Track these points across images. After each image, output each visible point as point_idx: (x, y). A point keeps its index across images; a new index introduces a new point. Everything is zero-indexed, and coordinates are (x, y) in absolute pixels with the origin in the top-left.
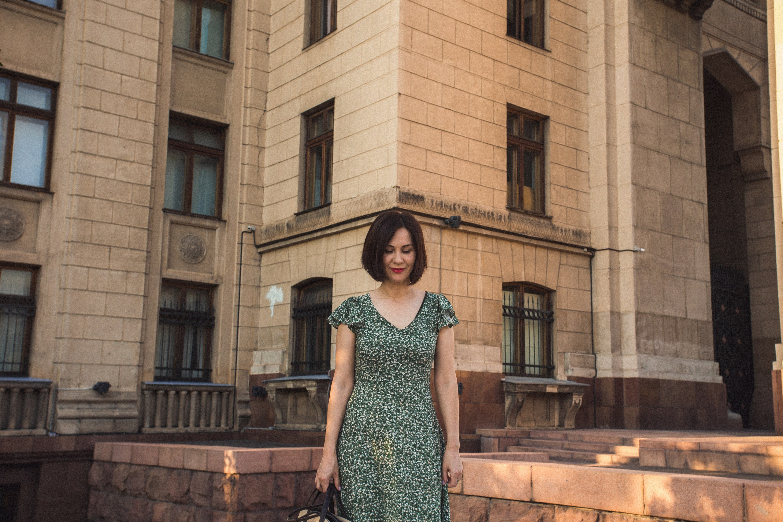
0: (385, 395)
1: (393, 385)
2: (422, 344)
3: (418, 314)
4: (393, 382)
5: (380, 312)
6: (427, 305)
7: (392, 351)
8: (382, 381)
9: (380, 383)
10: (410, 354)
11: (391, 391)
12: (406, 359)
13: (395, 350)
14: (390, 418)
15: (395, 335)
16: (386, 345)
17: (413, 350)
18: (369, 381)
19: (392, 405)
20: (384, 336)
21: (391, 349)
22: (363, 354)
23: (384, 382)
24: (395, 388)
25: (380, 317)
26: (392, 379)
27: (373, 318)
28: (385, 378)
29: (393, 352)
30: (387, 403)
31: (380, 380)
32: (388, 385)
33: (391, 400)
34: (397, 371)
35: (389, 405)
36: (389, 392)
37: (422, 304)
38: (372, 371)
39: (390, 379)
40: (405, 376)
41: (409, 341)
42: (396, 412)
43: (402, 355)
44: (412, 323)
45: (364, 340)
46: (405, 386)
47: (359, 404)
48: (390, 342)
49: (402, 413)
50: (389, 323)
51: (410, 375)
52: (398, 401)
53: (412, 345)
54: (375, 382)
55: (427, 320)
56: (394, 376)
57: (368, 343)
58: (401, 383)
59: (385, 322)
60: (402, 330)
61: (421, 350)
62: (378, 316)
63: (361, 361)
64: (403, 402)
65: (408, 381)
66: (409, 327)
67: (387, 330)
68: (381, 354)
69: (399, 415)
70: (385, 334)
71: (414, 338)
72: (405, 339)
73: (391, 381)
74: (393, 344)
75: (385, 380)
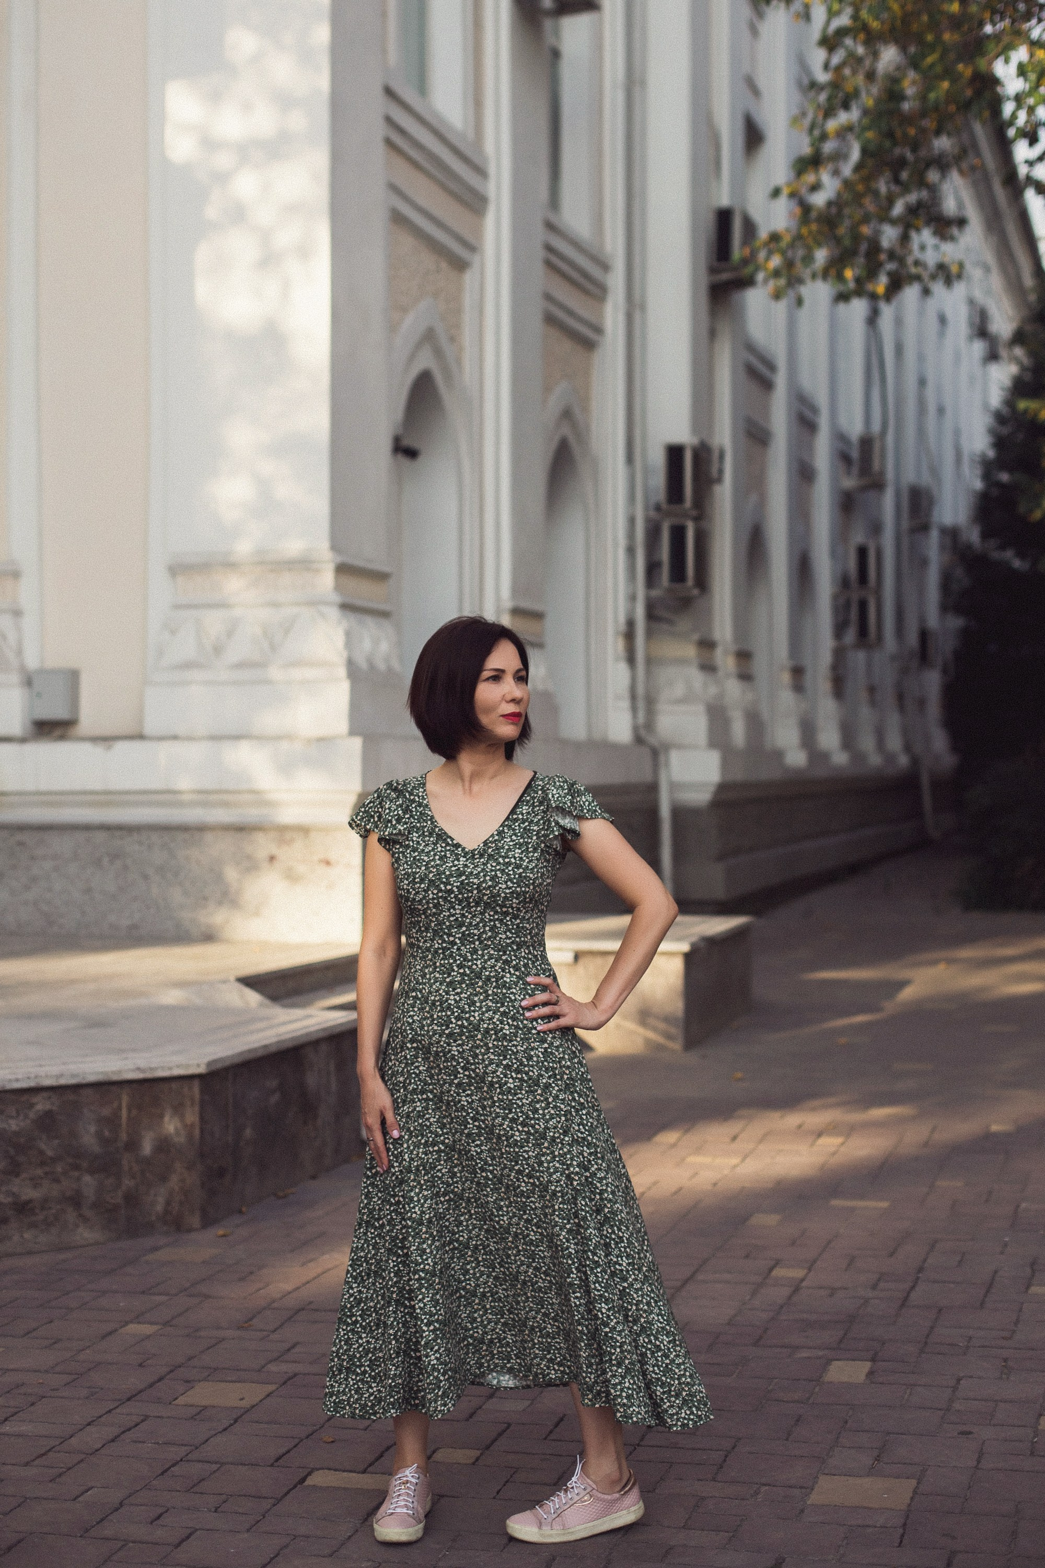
1: (460, 955)
3: (508, 818)
4: (458, 949)
5: (437, 818)
6: (528, 802)
7: (451, 891)
8: (439, 948)
9: (436, 952)
11: (458, 966)
13: (456, 889)
14: (458, 1018)
15: (458, 860)
16: (439, 879)
17: (490, 887)
19: (461, 993)
20: (438, 862)
21: (449, 887)
23: (444, 949)
25: (436, 826)
26: (456, 944)
28: (444, 941)
31: (436, 946)
32: (451, 956)
33: (460, 983)
34: (464, 929)
36: (455, 968)
37: (520, 800)
39: (453, 943)
40: (480, 936)
41: (483, 870)
42: (470, 1006)
43: (469, 898)
44: (492, 836)
45: (404, 870)
46: (483, 955)
48: (448, 873)
49: (481, 1007)
50: (450, 837)
51: (490, 934)
52: (472, 985)
53: (488, 878)
54: (428, 950)
55: (525, 829)
56: (460, 938)
58: (475, 951)
59: (442, 836)
60: (475, 850)
64: (481, 987)
65: (488, 947)
66: (485, 843)
67: (447, 850)
68: (431, 896)
70: (441, 858)
71: (494, 864)
72: (475, 867)
73: (455, 947)
74: (453, 877)
75: (444, 945)
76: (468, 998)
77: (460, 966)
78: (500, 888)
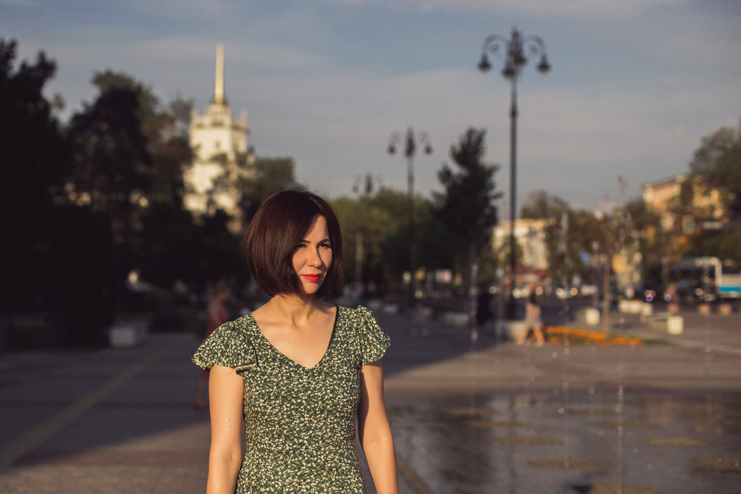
0: (300, 469)
1: (308, 453)
2: (343, 388)
3: (331, 342)
4: (307, 448)
5: (274, 346)
6: (341, 327)
8: (290, 450)
9: (287, 453)
10: (327, 404)
11: (306, 462)
12: (322, 412)
13: (304, 402)
15: (302, 378)
17: (331, 398)
18: (270, 451)
19: (311, 482)
20: (286, 381)
22: (257, 412)
23: (294, 450)
24: (311, 456)
25: (277, 353)
26: (304, 444)
27: (266, 355)
29: (302, 404)
31: (288, 448)
32: (300, 454)
34: (311, 432)
35: (307, 483)
36: (304, 464)
37: (335, 327)
38: (273, 435)
39: (302, 444)
40: (322, 437)
41: (324, 385)
43: (315, 407)
44: (324, 357)
45: (257, 391)
47: (262, 486)
48: (296, 390)
50: (291, 361)
53: (328, 391)
54: (280, 452)
56: (307, 440)
57: (263, 395)
59: (284, 360)
60: (313, 369)
61: (342, 397)
62: (273, 351)
63: (255, 422)
66: (320, 363)
67: (290, 372)
68: (285, 409)
70: (287, 378)
71: (331, 380)
72: (317, 383)
73: (304, 447)
74: (301, 392)
75: (295, 446)
76: (317, 486)
77: (308, 462)
78: (339, 398)
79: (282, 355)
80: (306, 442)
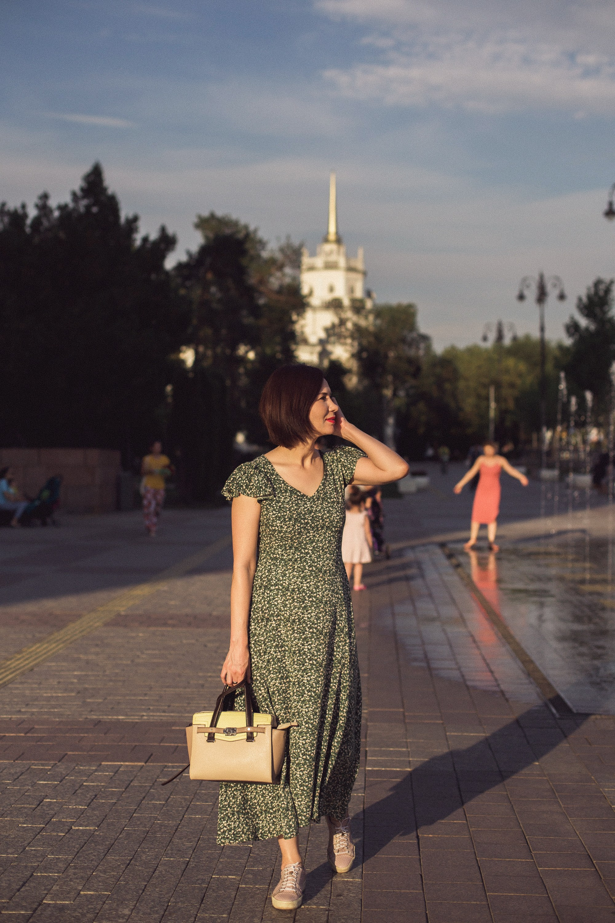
0: (303, 572)
29: (309, 523)
30: (306, 580)
61: (335, 515)
62: (285, 484)
69: (319, 592)
79: (291, 487)
80: (310, 552)
